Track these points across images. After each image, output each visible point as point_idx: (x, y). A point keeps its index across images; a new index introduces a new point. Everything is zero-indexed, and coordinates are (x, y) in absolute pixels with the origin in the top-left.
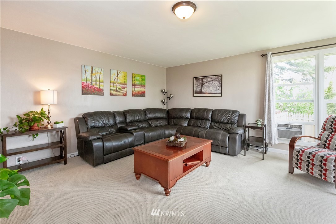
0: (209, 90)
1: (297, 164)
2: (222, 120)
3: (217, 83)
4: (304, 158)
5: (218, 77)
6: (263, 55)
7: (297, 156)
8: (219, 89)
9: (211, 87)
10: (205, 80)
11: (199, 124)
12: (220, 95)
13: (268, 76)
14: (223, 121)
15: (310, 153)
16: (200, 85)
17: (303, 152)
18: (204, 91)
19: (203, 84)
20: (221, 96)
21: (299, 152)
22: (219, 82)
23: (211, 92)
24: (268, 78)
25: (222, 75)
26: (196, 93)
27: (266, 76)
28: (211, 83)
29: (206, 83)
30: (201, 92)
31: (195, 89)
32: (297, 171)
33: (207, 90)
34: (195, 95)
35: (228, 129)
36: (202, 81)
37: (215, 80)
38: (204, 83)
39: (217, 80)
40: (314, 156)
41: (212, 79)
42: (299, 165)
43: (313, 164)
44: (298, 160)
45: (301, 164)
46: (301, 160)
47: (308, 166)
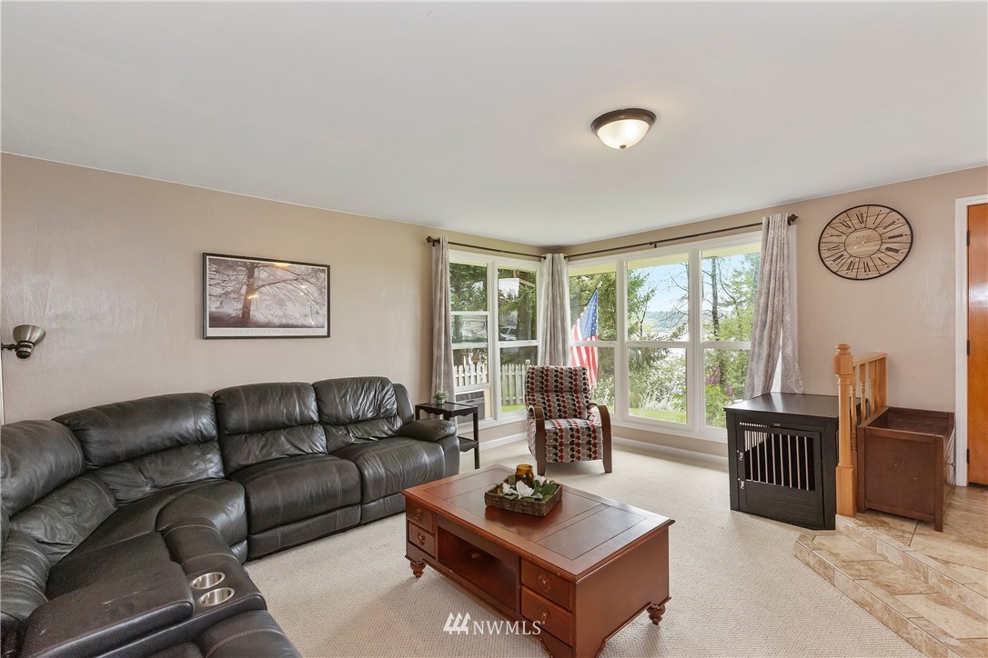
0: (281, 313)
1: (556, 454)
2: (361, 413)
3: (313, 289)
4: (566, 440)
5: (316, 271)
6: (428, 240)
8: (321, 312)
9: (289, 304)
10: (261, 274)
11: (289, 446)
12: (324, 332)
14: (363, 413)
15: (571, 429)
16: (237, 291)
18: (257, 314)
19: (255, 286)
20: (328, 336)
22: (320, 290)
23: (291, 322)
25: (328, 267)
26: (218, 321)
28: (289, 287)
29: (268, 287)
30: (244, 320)
31: (212, 306)
33: (272, 312)
34: (211, 332)
35: (386, 434)
36: (251, 275)
37: (303, 279)
38: (260, 283)
39: (313, 280)
40: (578, 431)
41: (294, 276)
42: (559, 454)
43: (578, 445)
44: (555, 447)
45: (561, 451)
46: (561, 444)
47: (572, 450)
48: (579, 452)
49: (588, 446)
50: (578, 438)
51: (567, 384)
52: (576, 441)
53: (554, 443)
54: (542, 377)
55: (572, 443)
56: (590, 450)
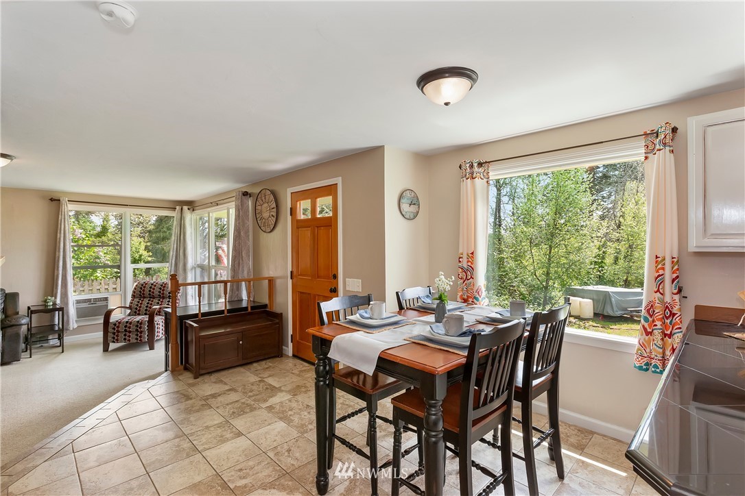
1: (114, 338)
4: (122, 329)
6: (52, 200)
7: (114, 329)
13: (62, 232)
15: (127, 322)
17: (120, 323)
21: (115, 325)
24: (62, 235)
27: (59, 231)
32: (112, 346)
40: (131, 323)
42: (116, 338)
43: (130, 332)
44: (114, 333)
45: (117, 336)
46: (118, 331)
47: (125, 335)
48: (129, 336)
49: (136, 333)
50: (130, 328)
51: (156, 293)
52: (128, 329)
53: (113, 331)
54: (141, 288)
55: (126, 331)
56: (137, 335)
